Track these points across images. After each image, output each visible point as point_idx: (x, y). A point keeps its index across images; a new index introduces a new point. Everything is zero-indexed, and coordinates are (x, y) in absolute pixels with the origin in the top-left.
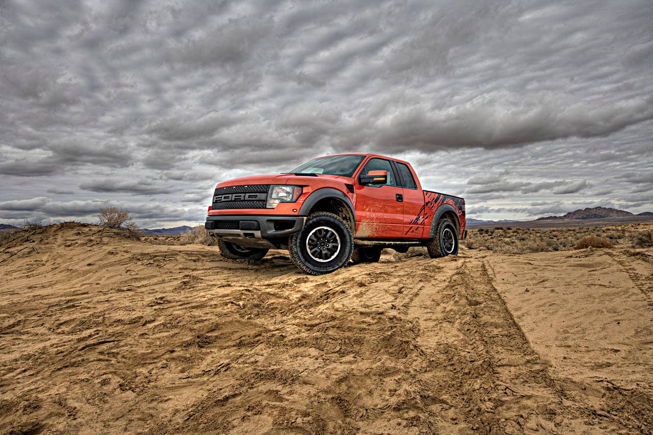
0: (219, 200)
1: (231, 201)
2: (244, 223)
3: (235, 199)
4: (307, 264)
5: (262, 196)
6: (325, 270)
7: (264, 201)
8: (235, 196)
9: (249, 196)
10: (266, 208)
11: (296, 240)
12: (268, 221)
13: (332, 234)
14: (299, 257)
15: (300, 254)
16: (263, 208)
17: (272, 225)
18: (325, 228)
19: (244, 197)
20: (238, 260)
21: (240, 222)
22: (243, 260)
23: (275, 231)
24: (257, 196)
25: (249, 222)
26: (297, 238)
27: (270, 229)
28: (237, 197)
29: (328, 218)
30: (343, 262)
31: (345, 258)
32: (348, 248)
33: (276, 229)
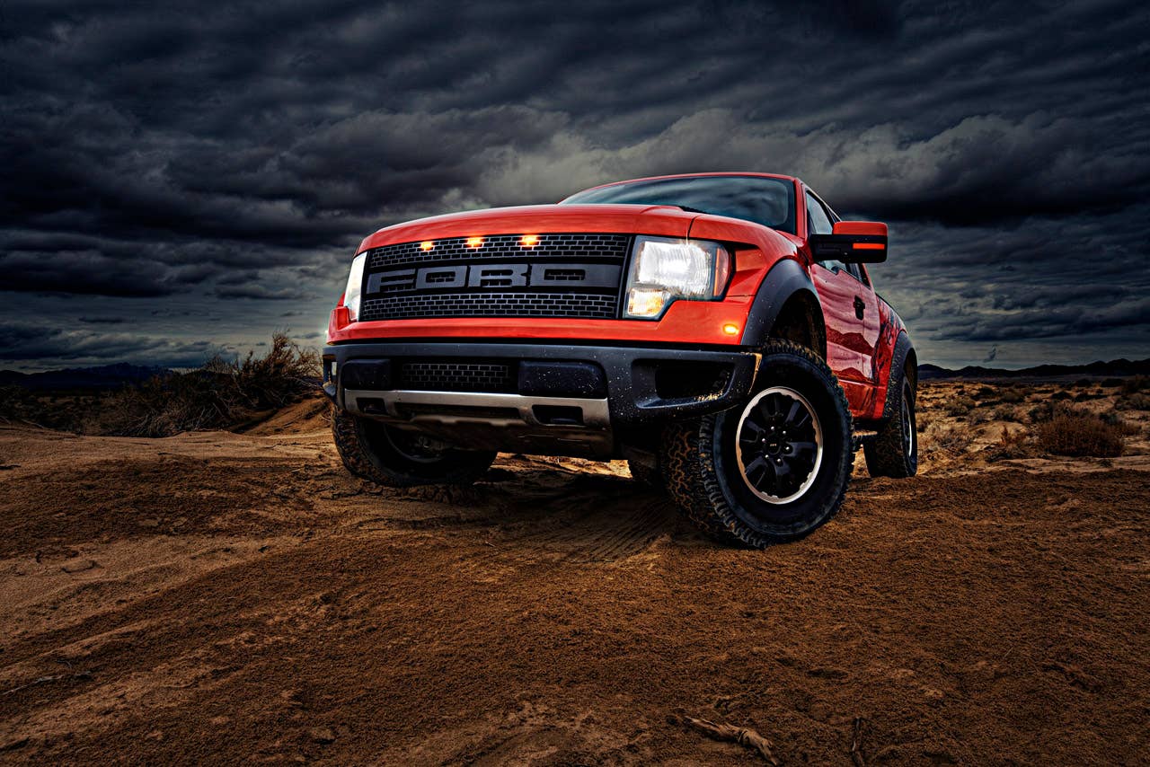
0: (408, 286)
1: (466, 289)
2: (543, 370)
3: (484, 282)
4: (741, 512)
5: (601, 274)
6: (790, 533)
7: (614, 291)
8: (485, 273)
9: (547, 272)
10: (621, 318)
11: (710, 433)
12: (639, 363)
13: (802, 410)
14: (719, 489)
15: (722, 481)
16: (612, 317)
17: (648, 378)
18: (784, 392)
19: (528, 275)
20: (413, 490)
21: (526, 365)
22: (430, 489)
23: (658, 399)
24: (582, 272)
25: (557, 365)
26: (712, 427)
27: (645, 394)
28: (490, 277)
29: (795, 359)
30: (833, 502)
31: (838, 490)
32: (844, 456)
33: (665, 393)
